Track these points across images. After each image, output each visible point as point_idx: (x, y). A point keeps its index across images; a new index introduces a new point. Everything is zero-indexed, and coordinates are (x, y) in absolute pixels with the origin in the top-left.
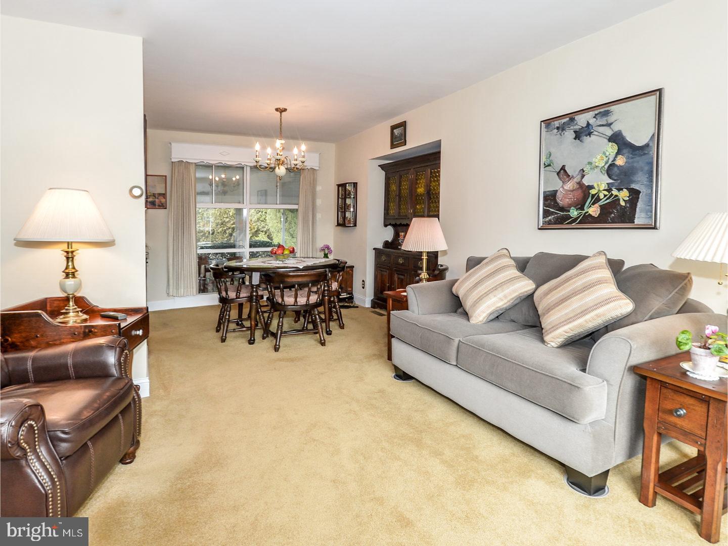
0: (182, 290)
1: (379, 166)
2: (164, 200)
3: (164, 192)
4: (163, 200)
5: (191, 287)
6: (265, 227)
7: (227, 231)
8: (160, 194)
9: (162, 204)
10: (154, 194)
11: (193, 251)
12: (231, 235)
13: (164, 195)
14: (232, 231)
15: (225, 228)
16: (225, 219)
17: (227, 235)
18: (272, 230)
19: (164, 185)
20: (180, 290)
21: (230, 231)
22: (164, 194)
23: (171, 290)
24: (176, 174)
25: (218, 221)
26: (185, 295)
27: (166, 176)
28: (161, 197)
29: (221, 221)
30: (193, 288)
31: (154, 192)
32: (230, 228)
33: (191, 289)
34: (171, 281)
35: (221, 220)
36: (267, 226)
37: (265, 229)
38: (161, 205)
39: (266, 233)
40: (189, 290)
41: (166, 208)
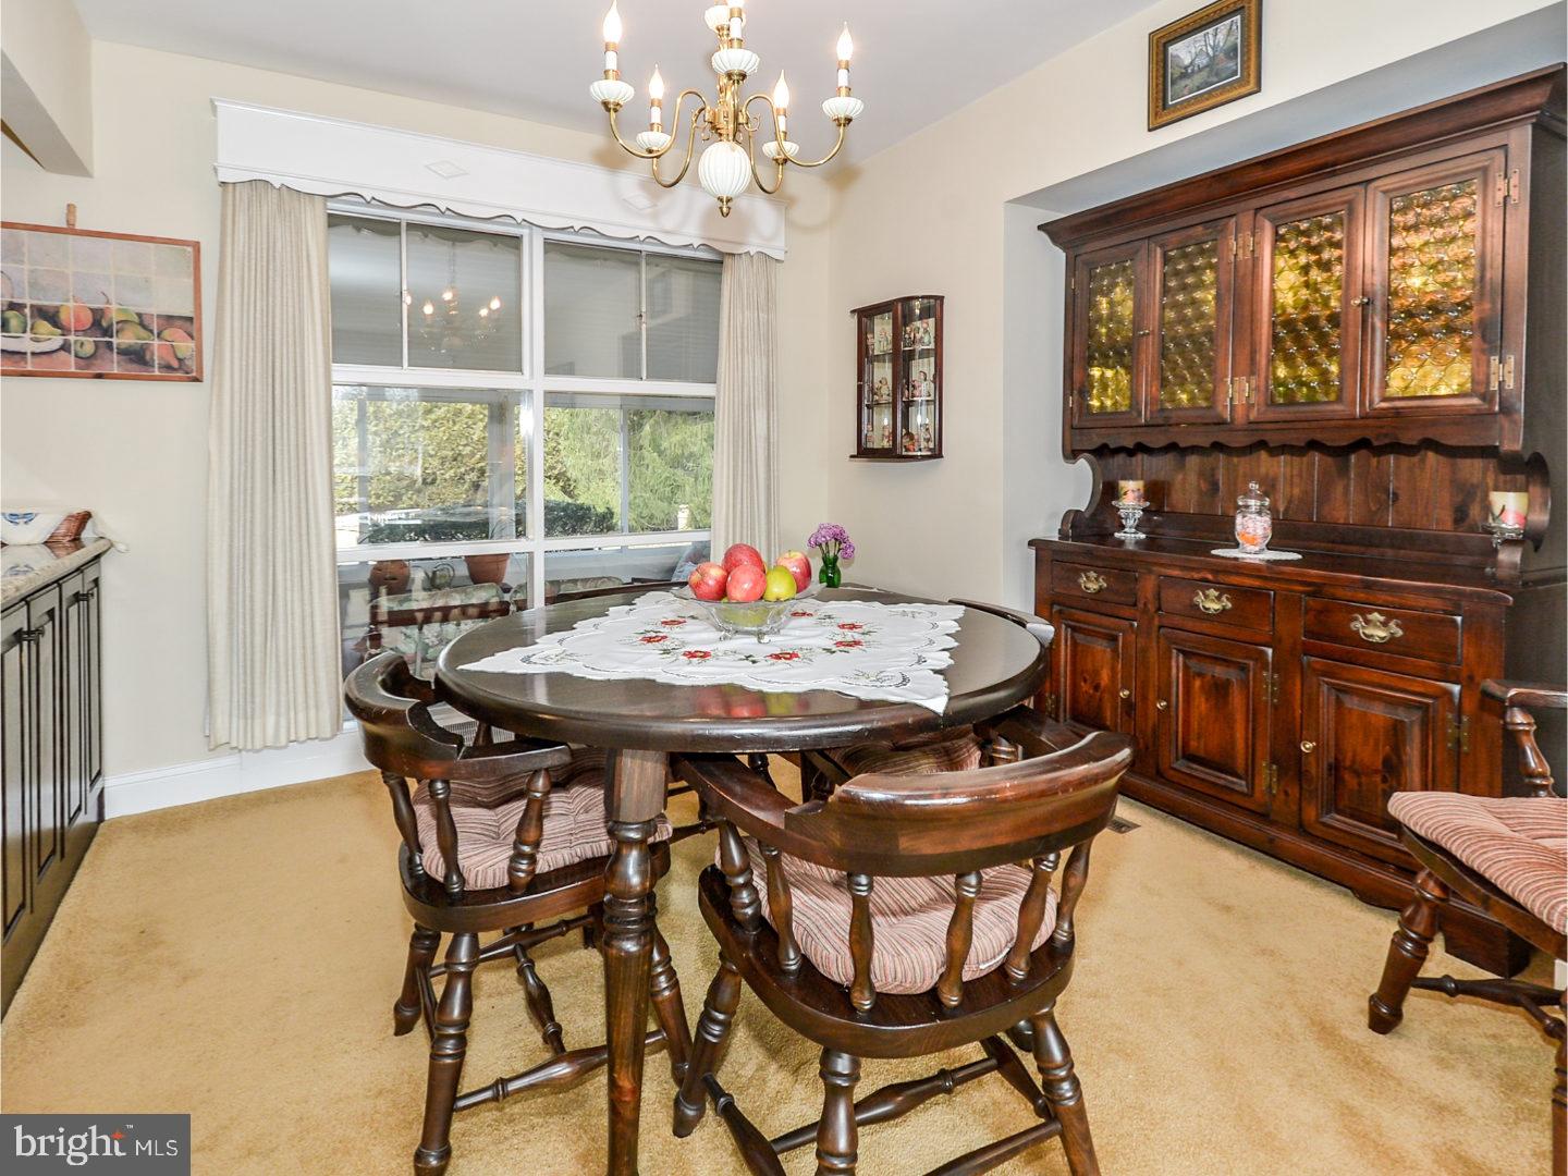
0: (271, 720)
1: (1040, 228)
2: (192, 344)
3: (188, 311)
4: (185, 347)
5: (312, 702)
6: (555, 468)
7: (467, 477)
8: (170, 318)
9: (180, 360)
10: (140, 315)
11: (320, 556)
12: (476, 486)
13: (189, 324)
14: (479, 477)
15: (463, 470)
16: (461, 448)
17: (466, 486)
18: (572, 474)
19: (190, 281)
20: (258, 722)
21: (473, 476)
22: (190, 319)
23: (221, 721)
24: (241, 236)
25: (445, 453)
26: (283, 741)
27: (196, 246)
28: (175, 334)
29: (451, 453)
30: (317, 707)
31: (141, 310)
32: (472, 470)
33: (312, 713)
34: (221, 692)
35: (453, 449)
36: (560, 466)
37: (556, 472)
38: (175, 364)
39: (558, 482)
40: (301, 716)
41: (196, 380)
